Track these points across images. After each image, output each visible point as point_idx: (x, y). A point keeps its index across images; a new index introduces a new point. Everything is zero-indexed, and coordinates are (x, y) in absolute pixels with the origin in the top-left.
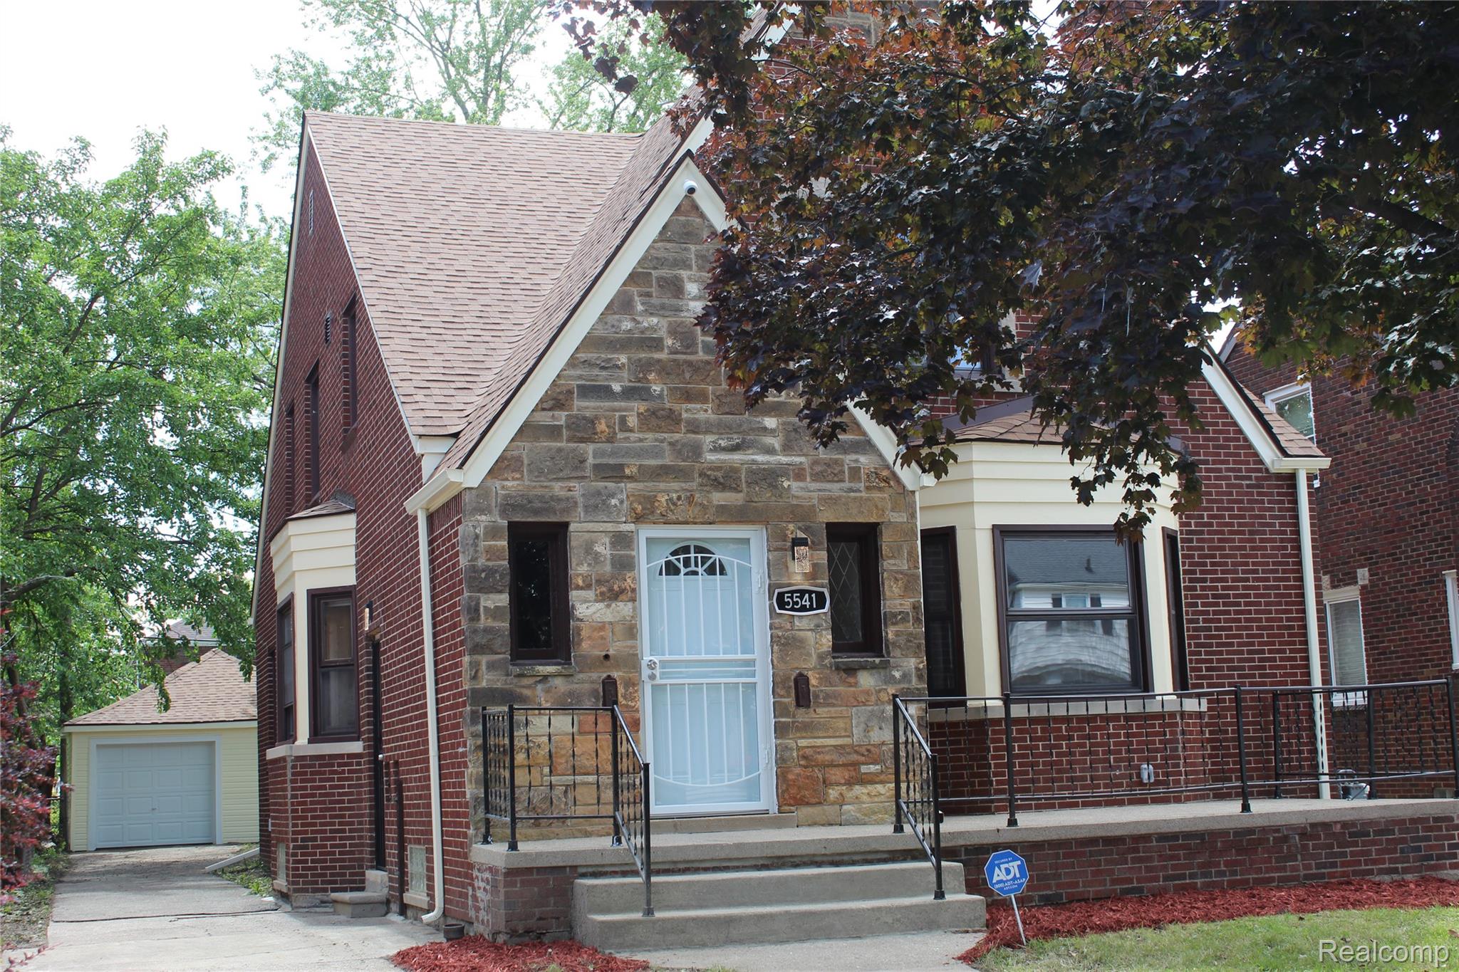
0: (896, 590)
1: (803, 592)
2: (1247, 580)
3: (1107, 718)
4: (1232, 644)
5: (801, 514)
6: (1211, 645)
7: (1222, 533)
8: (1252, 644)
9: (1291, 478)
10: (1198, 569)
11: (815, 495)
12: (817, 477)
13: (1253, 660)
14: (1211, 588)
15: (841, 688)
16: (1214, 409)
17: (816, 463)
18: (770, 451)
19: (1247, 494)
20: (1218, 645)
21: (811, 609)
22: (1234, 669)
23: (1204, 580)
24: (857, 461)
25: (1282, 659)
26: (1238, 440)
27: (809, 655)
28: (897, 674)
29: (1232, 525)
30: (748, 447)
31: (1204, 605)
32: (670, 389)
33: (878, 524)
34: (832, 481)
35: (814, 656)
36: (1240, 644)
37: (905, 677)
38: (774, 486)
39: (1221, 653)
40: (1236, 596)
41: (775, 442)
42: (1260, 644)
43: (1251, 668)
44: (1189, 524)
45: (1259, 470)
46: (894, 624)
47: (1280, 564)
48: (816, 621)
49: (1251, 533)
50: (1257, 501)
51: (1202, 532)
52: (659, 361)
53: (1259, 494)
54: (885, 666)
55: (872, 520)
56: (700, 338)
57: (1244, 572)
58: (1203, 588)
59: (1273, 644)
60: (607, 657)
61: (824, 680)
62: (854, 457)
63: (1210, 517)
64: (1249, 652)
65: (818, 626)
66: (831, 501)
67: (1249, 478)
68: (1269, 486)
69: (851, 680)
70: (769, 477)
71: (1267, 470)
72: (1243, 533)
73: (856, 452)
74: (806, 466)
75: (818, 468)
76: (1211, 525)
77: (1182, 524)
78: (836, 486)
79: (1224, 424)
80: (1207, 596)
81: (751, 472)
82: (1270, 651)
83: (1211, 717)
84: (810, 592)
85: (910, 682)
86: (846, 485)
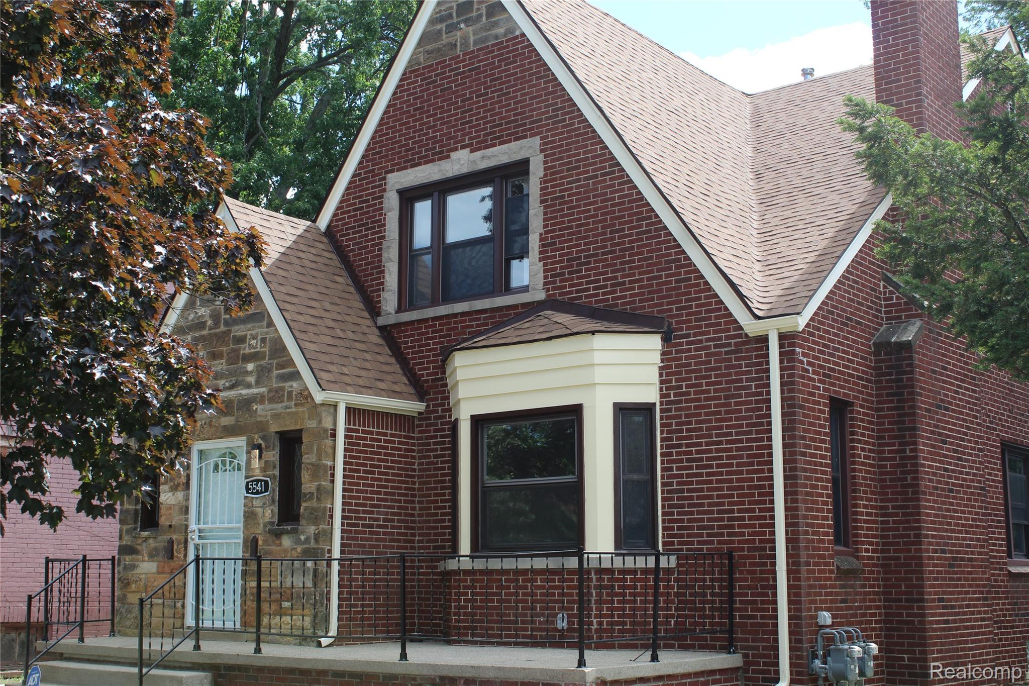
0: (307, 477)
1: (258, 481)
2: (721, 443)
3: (533, 571)
4: (702, 505)
5: (261, 427)
6: (683, 506)
7: (699, 400)
8: (723, 504)
9: (763, 340)
10: (674, 436)
11: (269, 413)
12: (272, 400)
13: (722, 519)
14: (686, 453)
15: (273, 548)
16: (699, 285)
17: (270, 391)
18: (249, 386)
19: (725, 360)
20: (689, 506)
21: (262, 492)
22: (704, 527)
23: (680, 446)
24: (291, 386)
25: (750, 518)
26: (719, 310)
27: (259, 524)
28: (302, 538)
29: (708, 391)
30: (239, 385)
31: (678, 469)
32: (207, 353)
33: (301, 430)
34: (278, 402)
35: (262, 525)
36: (710, 505)
37: (307, 540)
38: (249, 410)
39: (692, 513)
40: (708, 459)
41: (251, 379)
42: (730, 504)
43: (719, 527)
44: (668, 395)
45: (740, 336)
46: (305, 501)
47: (754, 425)
48: (264, 501)
49: (726, 397)
50: (734, 367)
51: (680, 402)
52: (203, 336)
53: (737, 359)
54: (295, 531)
55: (298, 427)
56: (223, 317)
57: (717, 435)
58: (678, 454)
59: (743, 503)
60: (170, 526)
61: (266, 542)
62: (290, 383)
63: (687, 386)
64: (719, 512)
65: (264, 504)
66: (276, 416)
67: (729, 345)
68: (747, 351)
69: (277, 542)
70: (246, 403)
71: (746, 335)
72: (719, 398)
73: (292, 380)
74: (266, 394)
75: (271, 395)
76: (688, 393)
77: (662, 396)
78: (280, 405)
79: (706, 297)
80: (681, 461)
81: (239, 401)
82: (739, 511)
83: (679, 573)
84: (261, 481)
85: (310, 543)
86: (284, 404)
